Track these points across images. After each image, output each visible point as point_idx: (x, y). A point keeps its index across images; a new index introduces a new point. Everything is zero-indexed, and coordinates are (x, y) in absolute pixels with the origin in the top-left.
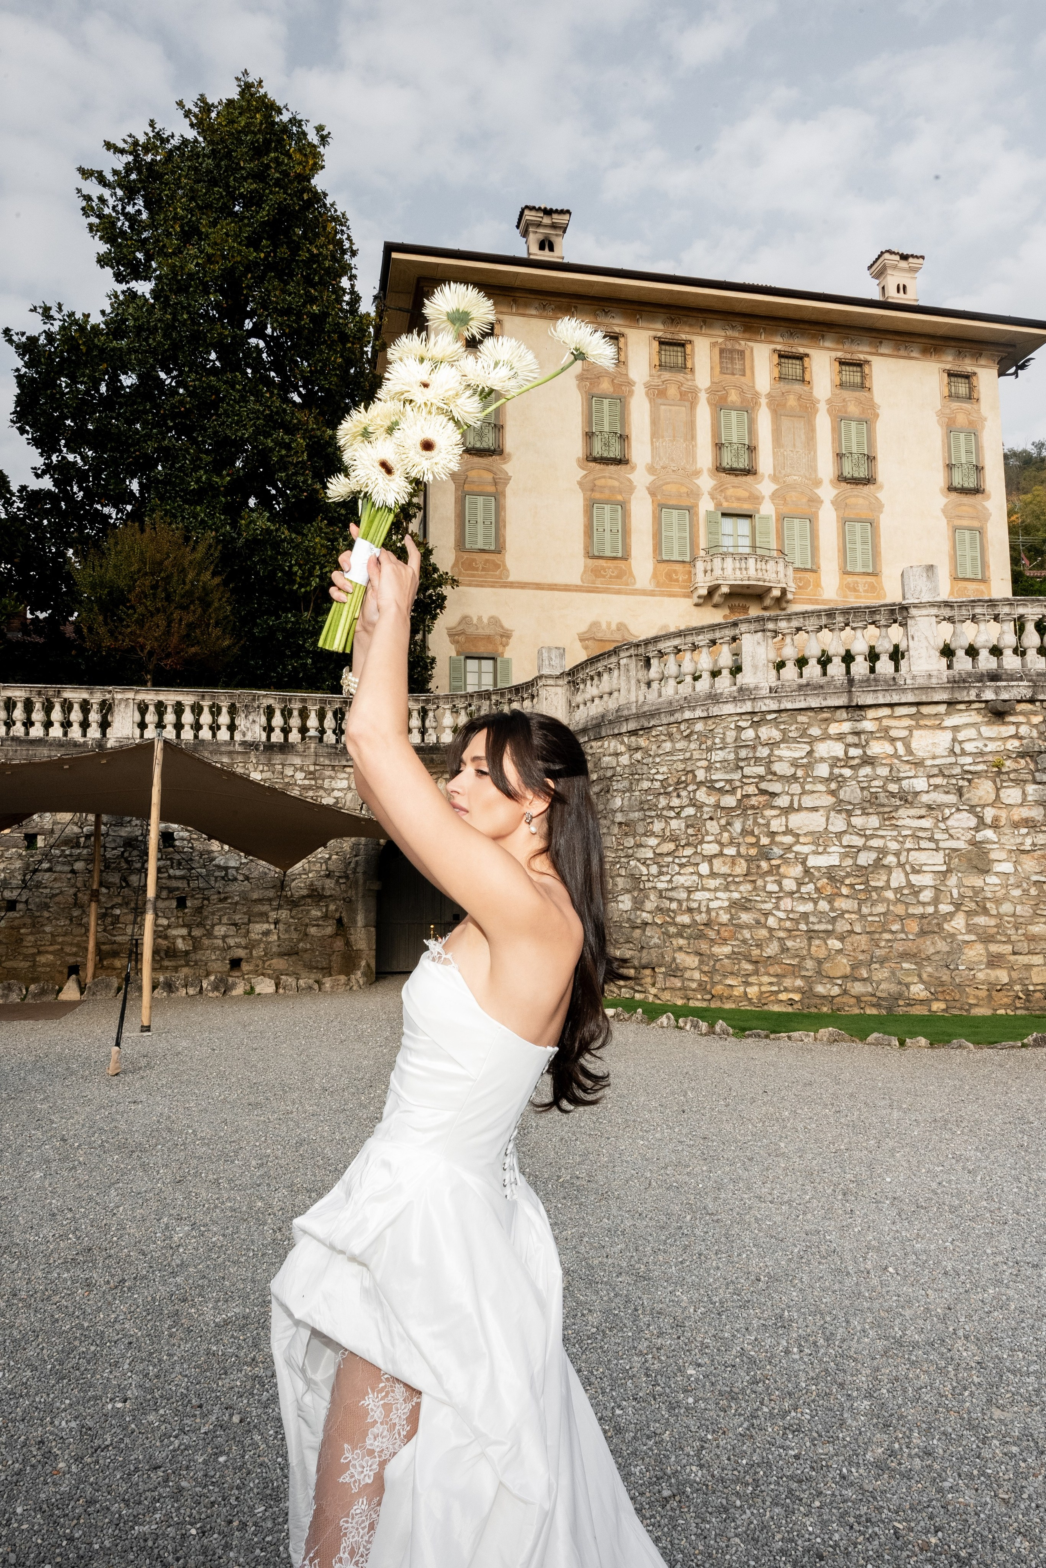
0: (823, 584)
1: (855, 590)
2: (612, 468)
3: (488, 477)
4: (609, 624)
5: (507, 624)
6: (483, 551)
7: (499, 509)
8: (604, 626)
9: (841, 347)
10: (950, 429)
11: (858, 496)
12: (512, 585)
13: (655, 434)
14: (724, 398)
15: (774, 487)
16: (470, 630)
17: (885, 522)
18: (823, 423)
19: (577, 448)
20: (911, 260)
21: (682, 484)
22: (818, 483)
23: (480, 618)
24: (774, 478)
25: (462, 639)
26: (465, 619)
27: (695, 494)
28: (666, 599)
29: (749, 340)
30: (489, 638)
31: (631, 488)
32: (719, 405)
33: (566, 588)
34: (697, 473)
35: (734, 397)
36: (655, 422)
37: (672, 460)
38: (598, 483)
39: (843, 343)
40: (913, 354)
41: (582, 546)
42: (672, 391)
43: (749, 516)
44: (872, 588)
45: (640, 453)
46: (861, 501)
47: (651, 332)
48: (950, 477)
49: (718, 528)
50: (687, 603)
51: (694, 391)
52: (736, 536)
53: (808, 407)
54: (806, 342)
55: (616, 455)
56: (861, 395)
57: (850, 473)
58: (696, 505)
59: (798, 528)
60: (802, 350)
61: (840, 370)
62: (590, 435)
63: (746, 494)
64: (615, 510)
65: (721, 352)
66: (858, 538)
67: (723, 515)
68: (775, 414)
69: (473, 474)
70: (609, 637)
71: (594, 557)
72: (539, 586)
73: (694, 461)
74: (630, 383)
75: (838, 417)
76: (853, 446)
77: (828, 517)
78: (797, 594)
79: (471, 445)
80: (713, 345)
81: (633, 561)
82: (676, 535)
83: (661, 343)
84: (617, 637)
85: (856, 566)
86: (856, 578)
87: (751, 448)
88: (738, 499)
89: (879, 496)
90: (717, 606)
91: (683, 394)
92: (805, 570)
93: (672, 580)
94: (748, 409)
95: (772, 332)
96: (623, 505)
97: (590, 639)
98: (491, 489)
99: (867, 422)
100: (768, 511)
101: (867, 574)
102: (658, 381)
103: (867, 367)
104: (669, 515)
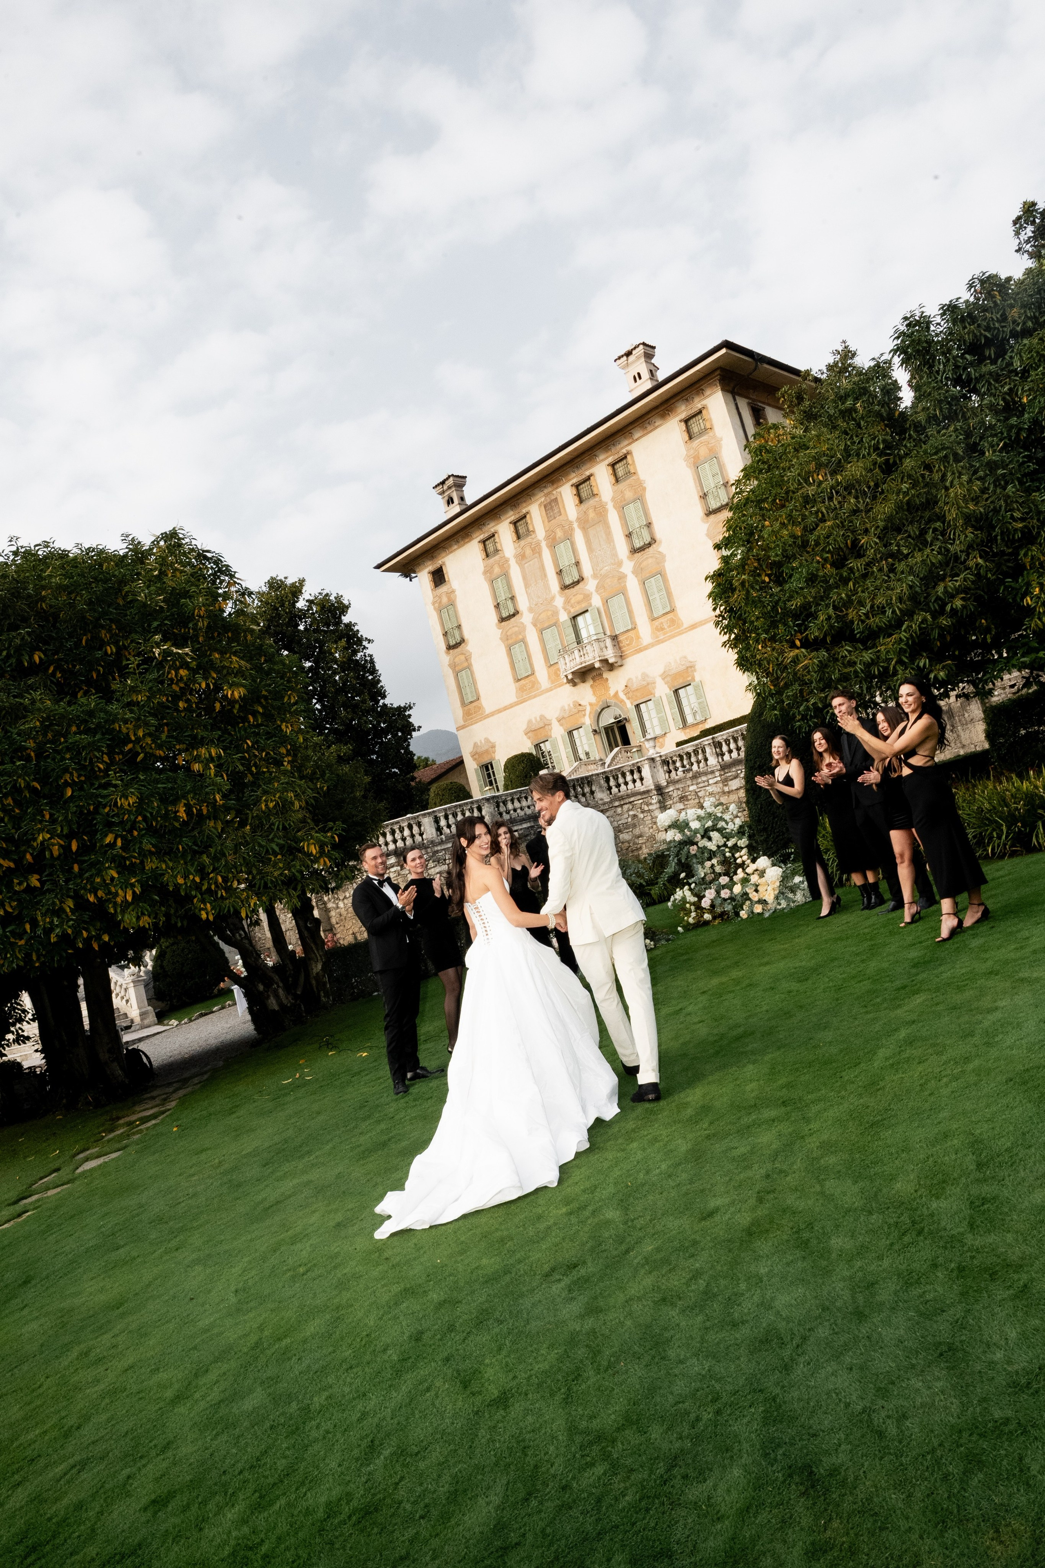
0: (641, 635)
1: (662, 629)
2: (513, 620)
3: (462, 657)
4: (536, 718)
5: (492, 740)
6: (471, 702)
7: (472, 673)
8: (534, 721)
9: (610, 453)
10: (696, 464)
11: (647, 558)
12: (492, 714)
13: (527, 586)
14: (554, 539)
15: (596, 582)
16: (480, 750)
17: (669, 567)
18: (613, 517)
19: (493, 617)
20: (634, 352)
21: (548, 610)
22: (620, 564)
23: (481, 742)
24: (595, 576)
25: (477, 756)
26: (475, 745)
27: (556, 613)
28: (559, 689)
29: (557, 488)
30: (487, 751)
31: (523, 628)
32: (553, 544)
33: (511, 706)
34: (553, 598)
35: (559, 534)
36: (524, 578)
37: (539, 597)
38: (508, 633)
39: (610, 450)
40: (657, 424)
41: (511, 677)
42: (528, 552)
43: (587, 611)
44: (673, 622)
45: (523, 603)
46: (650, 560)
47: (509, 520)
48: (707, 504)
49: (571, 630)
50: (568, 687)
51: (538, 544)
52: (587, 626)
53: (601, 512)
54: (588, 465)
55: (512, 612)
56: (631, 480)
57: (638, 544)
58: (558, 620)
59: (617, 603)
60: (588, 473)
61: (614, 470)
62: (497, 606)
63: (582, 596)
64: (521, 646)
65: (545, 507)
66: (655, 590)
67: (574, 618)
68: (584, 529)
69: (457, 660)
70: (538, 726)
71: (519, 680)
72: (499, 711)
73: (550, 591)
74: (507, 561)
75: (621, 508)
76: (636, 523)
77: (633, 585)
78: (627, 651)
79: (451, 644)
80: (540, 505)
81: (537, 673)
82: (554, 645)
83: (515, 523)
84: (542, 725)
85: (659, 611)
86: (661, 620)
87: (577, 564)
88: (579, 603)
89: (660, 550)
90: (584, 681)
91: (533, 550)
92: (628, 631)
93: (558, 676)
94: (569, 537)
95: (568, 474)
96: (523, 641)
97: (530, 732)
98: (466, 664)
99: (640, 498)
100: (596, 601)
101: (667, 613)
102: (519, 550)
103: (628, 457)
104: (547, 634)
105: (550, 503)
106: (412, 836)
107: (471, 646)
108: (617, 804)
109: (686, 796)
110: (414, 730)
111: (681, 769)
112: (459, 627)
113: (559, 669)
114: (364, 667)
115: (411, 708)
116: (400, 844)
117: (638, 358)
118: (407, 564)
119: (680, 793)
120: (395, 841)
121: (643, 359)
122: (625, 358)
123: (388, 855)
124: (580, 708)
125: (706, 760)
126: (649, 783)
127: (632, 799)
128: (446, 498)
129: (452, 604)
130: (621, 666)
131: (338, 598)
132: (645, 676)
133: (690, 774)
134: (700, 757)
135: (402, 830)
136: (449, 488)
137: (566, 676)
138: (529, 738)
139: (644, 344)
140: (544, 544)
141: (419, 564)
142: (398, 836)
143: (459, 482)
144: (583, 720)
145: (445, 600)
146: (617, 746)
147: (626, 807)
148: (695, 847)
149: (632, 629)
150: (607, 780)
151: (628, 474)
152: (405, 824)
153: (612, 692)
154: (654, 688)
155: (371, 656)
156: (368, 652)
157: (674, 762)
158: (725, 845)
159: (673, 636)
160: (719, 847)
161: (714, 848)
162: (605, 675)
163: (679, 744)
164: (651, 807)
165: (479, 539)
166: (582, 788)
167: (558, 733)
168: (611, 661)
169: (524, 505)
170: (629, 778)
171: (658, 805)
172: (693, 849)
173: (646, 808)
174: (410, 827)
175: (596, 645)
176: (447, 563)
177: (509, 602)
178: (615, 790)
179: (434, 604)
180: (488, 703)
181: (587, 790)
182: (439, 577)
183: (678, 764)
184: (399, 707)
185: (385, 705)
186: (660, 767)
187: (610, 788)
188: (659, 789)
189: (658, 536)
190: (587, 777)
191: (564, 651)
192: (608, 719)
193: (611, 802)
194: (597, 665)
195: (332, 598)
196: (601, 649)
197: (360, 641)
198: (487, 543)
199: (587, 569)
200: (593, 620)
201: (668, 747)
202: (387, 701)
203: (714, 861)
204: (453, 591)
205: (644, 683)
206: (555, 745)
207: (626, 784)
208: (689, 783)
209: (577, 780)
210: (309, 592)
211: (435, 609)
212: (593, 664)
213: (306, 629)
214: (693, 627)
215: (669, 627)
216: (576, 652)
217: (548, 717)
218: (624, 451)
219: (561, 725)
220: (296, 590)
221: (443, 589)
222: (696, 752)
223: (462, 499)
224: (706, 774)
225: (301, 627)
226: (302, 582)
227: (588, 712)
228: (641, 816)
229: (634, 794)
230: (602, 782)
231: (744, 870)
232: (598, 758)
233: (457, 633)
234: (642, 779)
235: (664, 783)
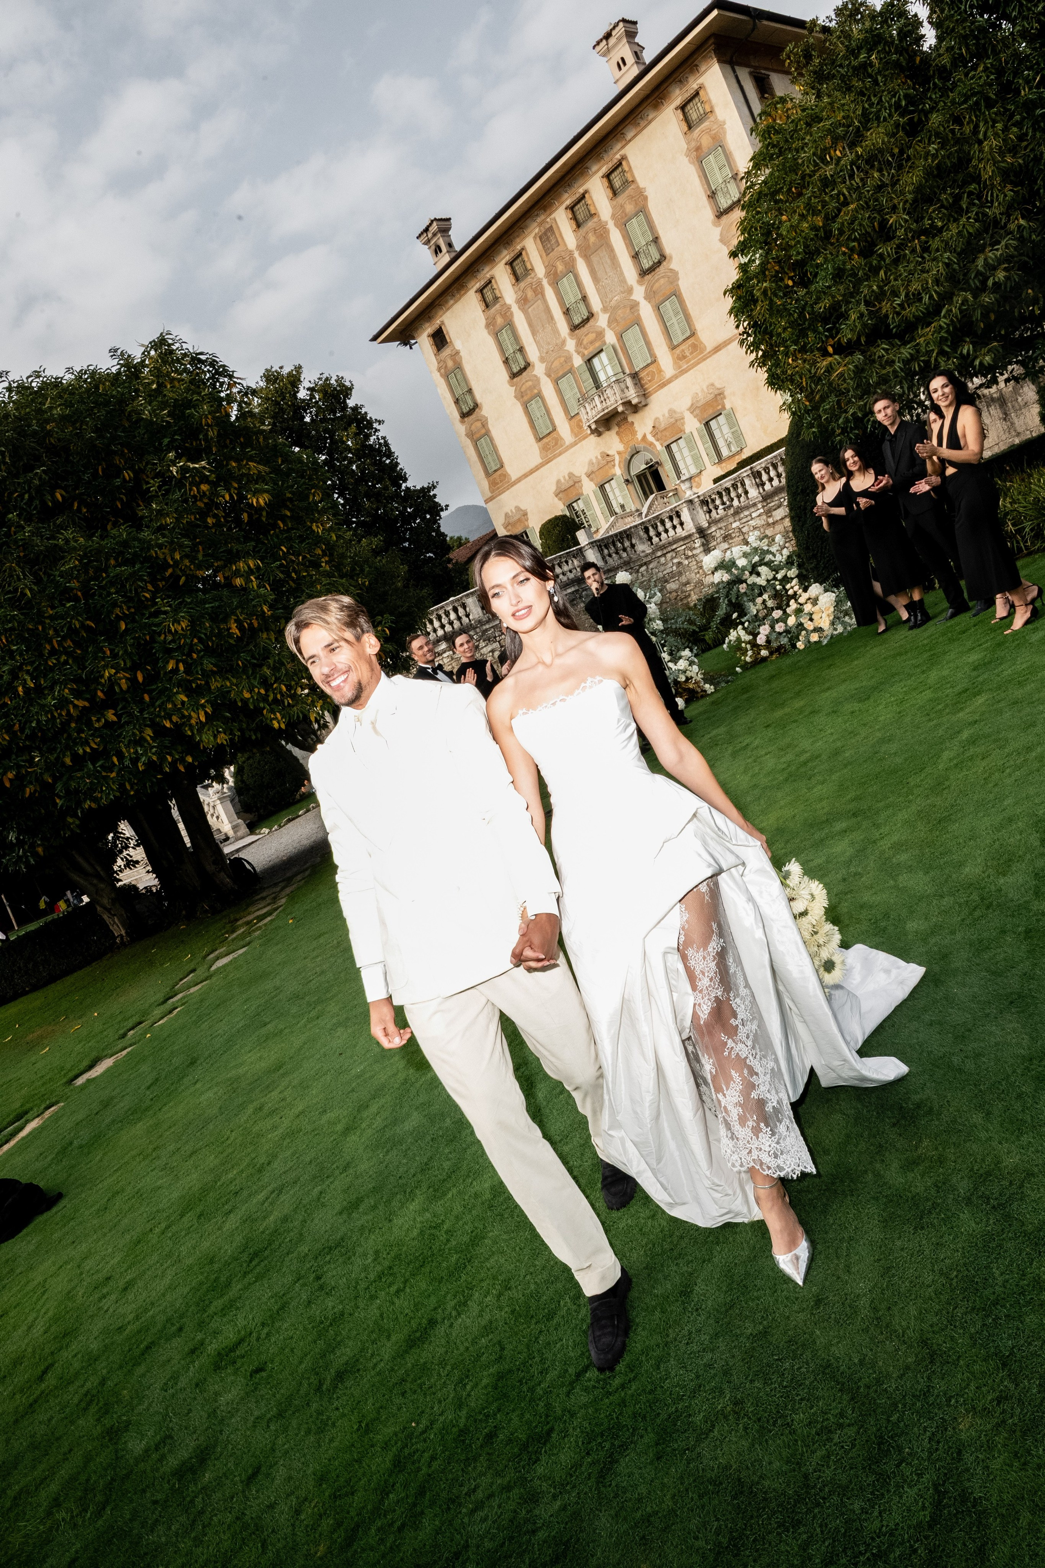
0: (663, 368)
1: (684, 357)
2: (524, 374)
3: (479, 424)
4: (564, 477)
5: (523, 508)
6: (495, 471)
7: (492, 440)
8: (562, 480)
9: (602, 162)
10: (700, 159)
11: (659, 279)
12: (519, 480)
13: (534, 333)
14: (556, 273)
15: (607, 316)
16: (512, 520)
17: (684, 285)
18: (616, 238)
19: (504, 375)
20: (614, 33)
21: (560, 357)
22: (630, 290)
23: (512, 511)
24: (605, 309)
25: (509, 527)
26: (506, 515)
27: (569, 359)
28: (584, 442)
29: (550, 215)
30: (519, 520)
31: (537, 380)
32: (555, 281)
33: (537, 468)
34: (564, 342)
35: (560, 267)
36: (530, 325)
37: (549, 344)
38: (522, 390)
39: (602, 158)
40: (650, 117)
41: (532, 437)
42: (530, 294)
43: (602, 350)
44: (695, 347)
45: (533, 353)
46: (662, 281)
47: (504, 261)
48: (716, 204)
49: (588, 374)
50: (593, 438)
51: (539, 283)
52: (604, 367)
53: (602, 234)
54: (581, 182)
55: (522, 365)
56: (630, 191)
57: (646, 264)
58: (573, 365)
59: (633, 336)
60: (581, 191)
61: (610, 182)
62: (506, 361)
63: (594, 335)
64: (537, 402)
65: (541, 238)
66: (671, 313)
67: (589, 361)
68: (587, 258)
69: (473, 427)
70: (568, 486)
71: (541, 439)
72: (526, 476)
73: (559, 335)
74: (509, 308)
75: (623, 225)
76: (641, 239)
77: (647, 312)
78: (650, 387)
79: (465, 411)
80: (535, 238)
81: (558, 429)
82: (572, 394)
83: (511, 264)
84: (571, 483)
85: (678, 337)
86: (682, 347)
87: (584, 298)
88: (592, 343)
89: (673, 266)
90: (609, 429)
91: (535, 291)
92: (648, 365)
93: (581, 427)
94: (571, 269)
95: (559, 196)
96: (540, 395)
97: (560, 492)
98: (483, 431)
99: (643, 210)
100: (610, 338)
101: (688, 338)
102: (520, 293)
103: (624, 163)
104: (563, 383)
105: (545, 233)
106: (459, 618)
107: (486, 411)
108: (659, 553)
109: (730, 535)
110: (442, 510)
111: (721, 507)
112: (470, 391)
113: (581, 421)
114: (379, 451)
115: (434, 487)
116: (448, 628)
117: (619, 39)
118: (404, 330)
119: (722, 532)
120: (443, 626)
121: (625, 40)
122: (604, 42)
123: (438, 641)
124: (609, 459)
125: (746, 493)
126: (690, 527)
127: (674, 547)
128: (433, 248)
129: (459, 367)
130: (646, 405)
131: (339, 380)
132: (672, 412)
133: (732, 511)
134: (740, 490)
135: (447, 614)
136: (434, 235)
137: (590, 427)
138: (560, 499)
139: (624, 20)
140: (545, 282)
141: (416, 329)
142: (445, 620)
143: (444, 225)
144: (613, 471)
145: (450, 364)
146: (652, 493)
147: (669, 556)
148: (744, 585)
149: (652, 363)
150: (647, 530)
151: (626, 183)
152: (450, 608)
153: (639, 436)
154: (683, 424)
155: (384, 438)
156: (380, 434)
157: (713, 501)
158: (775, 578)
159: (698, 363)
160: (768, 581)
161: (764, 583)
162: (630, 419)
163: (716, 481)
164: (695, 552)
165: (475, 288)
166: (622, 543)
167: (589, 488)
168: (634, 402)
169: (518, 240)
170: (668, 525)
171: (702, 549)
172: (743, 588)
173: (690, 554)
174: (455, 610)
175: (616, 387)
176: (446, 322)
177: (518, 355)
178: (655, 540)
179: (439, 370)
180: (513, 470)
181: (627, 544)
182: (440, 339)
183: (718, 502)
184: (423, 488)
185: (408, 488)
186: (699, 509)
187: (650, 539)
188: (701, 532)
189: (668, 251)
190: (625, 531)
191: (584, 399)
192: (639, 466)
193: (653, 552)
194: (620, 409)
195: (333, 381)
196: (622, 391)
197: (370, 423)
198: (485, 291)
199: (596, 303)
200: (610, 360)
201: (706, 486)
202: (410, 484)
203: (765, 596)
204: (458, 353)
205: (672, 420)
206: (587, 503)
207: (666, 531)
208: (731, 520)
209: (616, 535)
210: (309, 379)
211: (441, 375)
212: (616, 408)
213: (312, 420)
214: (717, 349)
215: (691, 353)
216: (596, 398)
217: (577, 474)
218: (618, 156)
219: (592, 480)
220: (294, 379)
221: (446, 352)
222: (735, 486)
223: (450, 245)
224: (747, 508)
225: (307, 419)
226: (299, 368)
227: (617, 462)
228: (686, 562)
229: (676, 541)
230: (642, 533)
231: (796, 600)
232: (634, 509)
233: (468, 398)
234: (682, 524)
235: (705, 524)
